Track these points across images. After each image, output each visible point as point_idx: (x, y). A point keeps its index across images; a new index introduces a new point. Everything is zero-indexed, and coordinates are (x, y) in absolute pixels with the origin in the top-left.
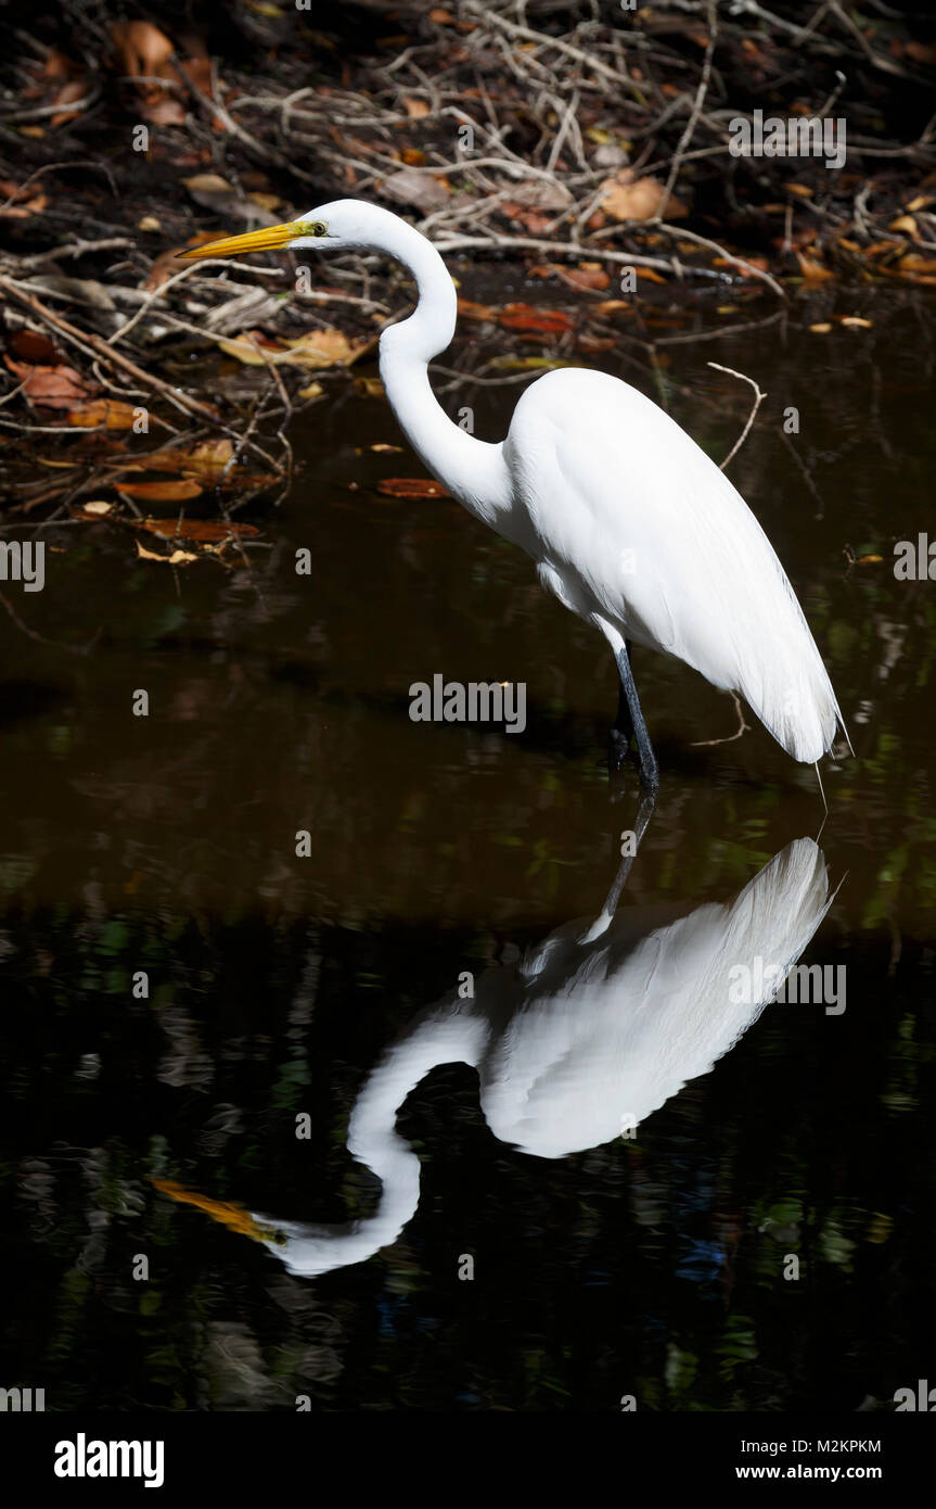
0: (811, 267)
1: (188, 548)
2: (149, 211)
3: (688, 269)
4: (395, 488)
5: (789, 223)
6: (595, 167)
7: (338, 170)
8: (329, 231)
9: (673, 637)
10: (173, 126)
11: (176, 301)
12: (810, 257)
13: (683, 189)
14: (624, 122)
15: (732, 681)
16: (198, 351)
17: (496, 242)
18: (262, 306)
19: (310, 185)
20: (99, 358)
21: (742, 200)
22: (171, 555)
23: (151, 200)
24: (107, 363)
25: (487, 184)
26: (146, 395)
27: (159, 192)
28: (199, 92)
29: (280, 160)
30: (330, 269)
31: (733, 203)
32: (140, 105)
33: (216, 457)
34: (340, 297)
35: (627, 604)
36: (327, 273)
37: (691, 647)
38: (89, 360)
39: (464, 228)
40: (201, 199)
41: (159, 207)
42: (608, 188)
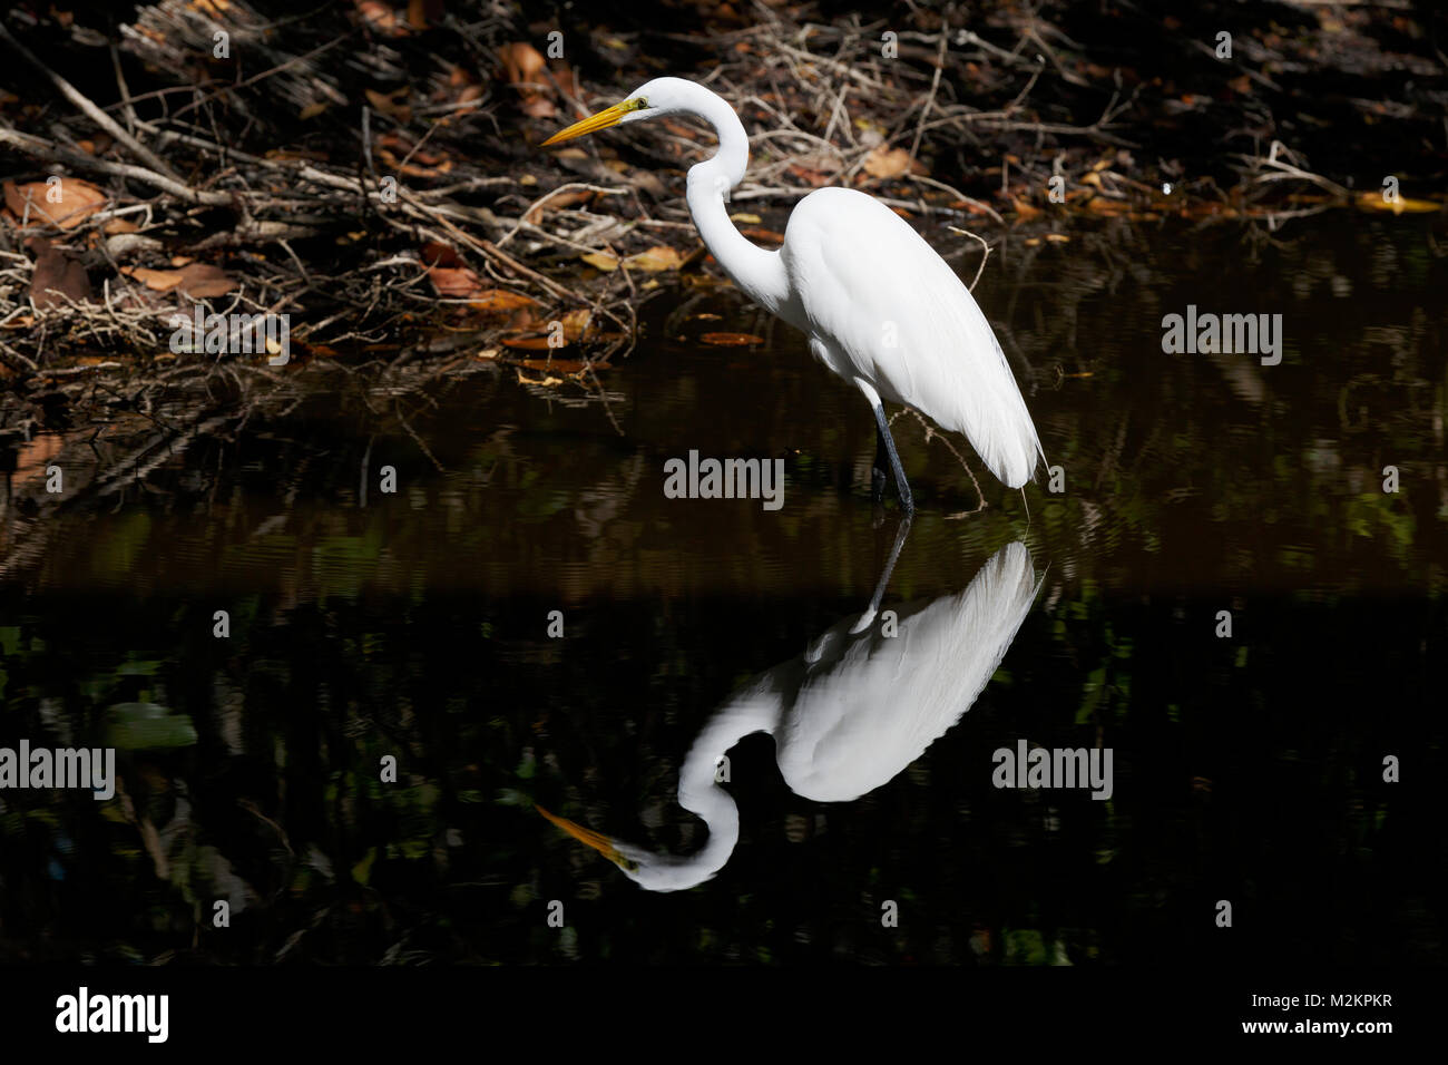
0: (1022, 206)
1: (556, 376)
2: (528, 171)
3: (932, 209)
4: (714, 339)
5: (1005, 181)
6: (860, 143)
7: (669, 147)
8: (649, 103)
9: (911, 391)
10: (546, 118)
11: (550, 225)
12: (1022, 202)
13: (926, 159)
14: (881, 116)
15: (957, 425)
16: (567, 262)
17: (787, 191)
18: (613, 230)
19: (648, 156)
20: (489, 257)
21: (969, 165)
22: (544, 380)
23: (529, 165)
24: (495, 261)
25: (780, 154)
26: (525, 283)
27: (536, 160)
28: (566, 94)
29: (626, 140)
30: (664, 208)
31: (964, 167)
32: (521, 105)
33: (578, 322)
34: (671, 224)
35: (876, 366)
36: (661, 211)
37: (925, 399)
38: (484, 259)
39: (764, 182)
40: (567, 164)
41: (535, 169)
42: (870, 155)
